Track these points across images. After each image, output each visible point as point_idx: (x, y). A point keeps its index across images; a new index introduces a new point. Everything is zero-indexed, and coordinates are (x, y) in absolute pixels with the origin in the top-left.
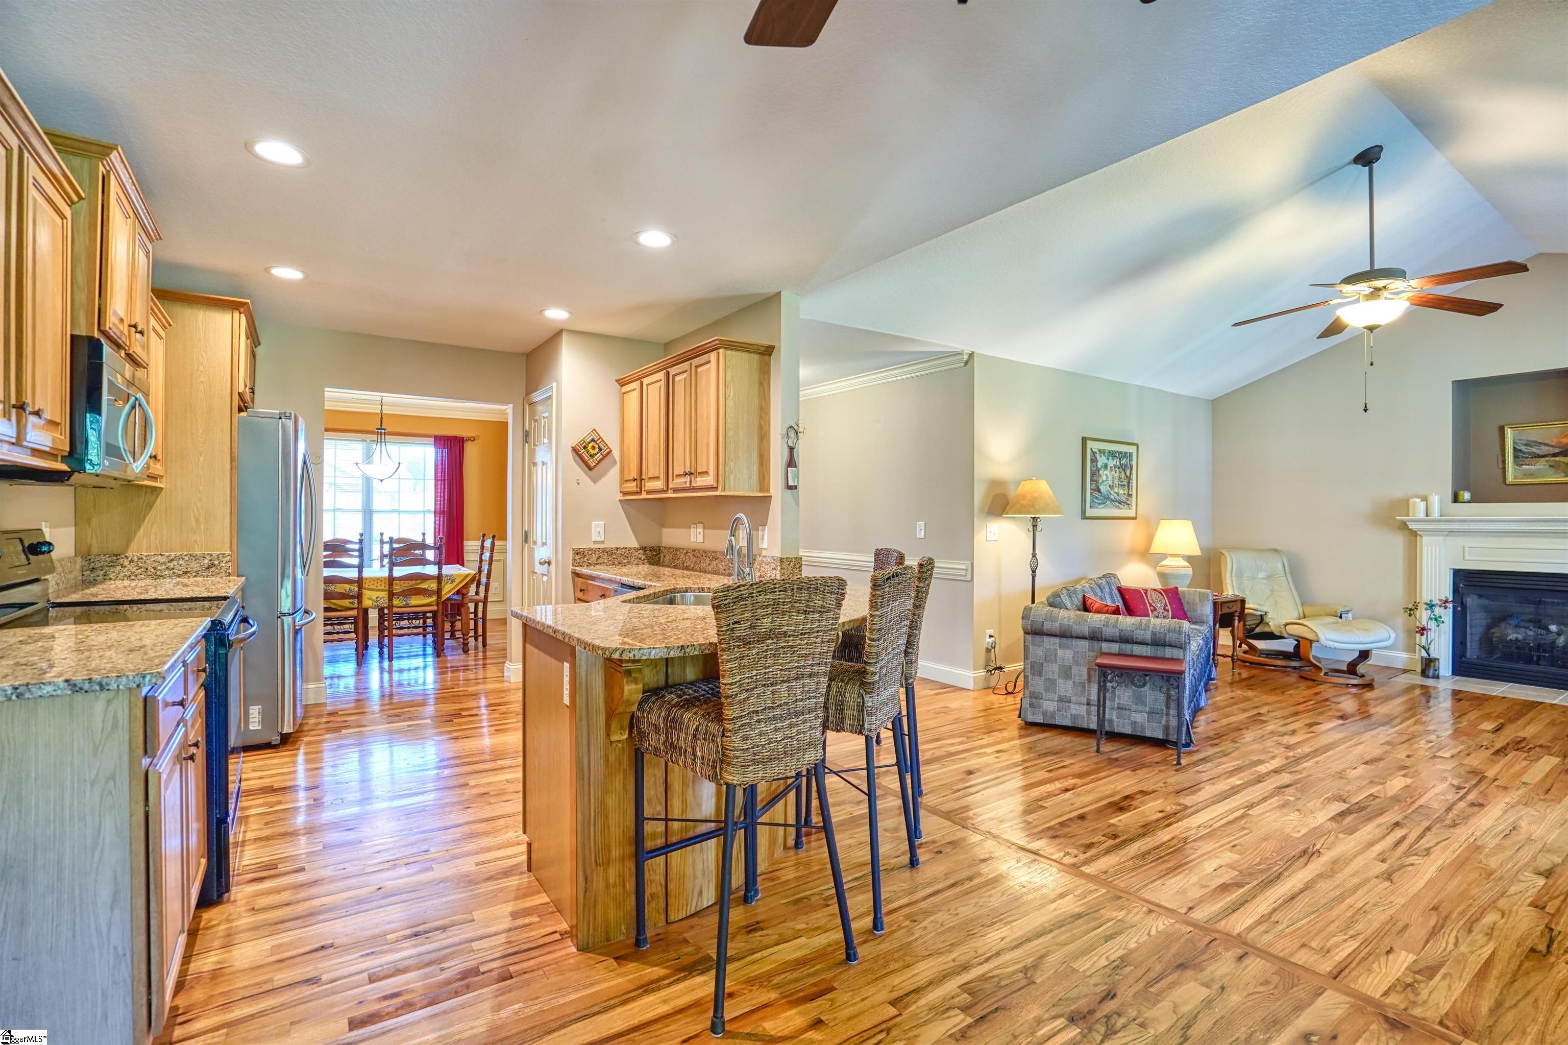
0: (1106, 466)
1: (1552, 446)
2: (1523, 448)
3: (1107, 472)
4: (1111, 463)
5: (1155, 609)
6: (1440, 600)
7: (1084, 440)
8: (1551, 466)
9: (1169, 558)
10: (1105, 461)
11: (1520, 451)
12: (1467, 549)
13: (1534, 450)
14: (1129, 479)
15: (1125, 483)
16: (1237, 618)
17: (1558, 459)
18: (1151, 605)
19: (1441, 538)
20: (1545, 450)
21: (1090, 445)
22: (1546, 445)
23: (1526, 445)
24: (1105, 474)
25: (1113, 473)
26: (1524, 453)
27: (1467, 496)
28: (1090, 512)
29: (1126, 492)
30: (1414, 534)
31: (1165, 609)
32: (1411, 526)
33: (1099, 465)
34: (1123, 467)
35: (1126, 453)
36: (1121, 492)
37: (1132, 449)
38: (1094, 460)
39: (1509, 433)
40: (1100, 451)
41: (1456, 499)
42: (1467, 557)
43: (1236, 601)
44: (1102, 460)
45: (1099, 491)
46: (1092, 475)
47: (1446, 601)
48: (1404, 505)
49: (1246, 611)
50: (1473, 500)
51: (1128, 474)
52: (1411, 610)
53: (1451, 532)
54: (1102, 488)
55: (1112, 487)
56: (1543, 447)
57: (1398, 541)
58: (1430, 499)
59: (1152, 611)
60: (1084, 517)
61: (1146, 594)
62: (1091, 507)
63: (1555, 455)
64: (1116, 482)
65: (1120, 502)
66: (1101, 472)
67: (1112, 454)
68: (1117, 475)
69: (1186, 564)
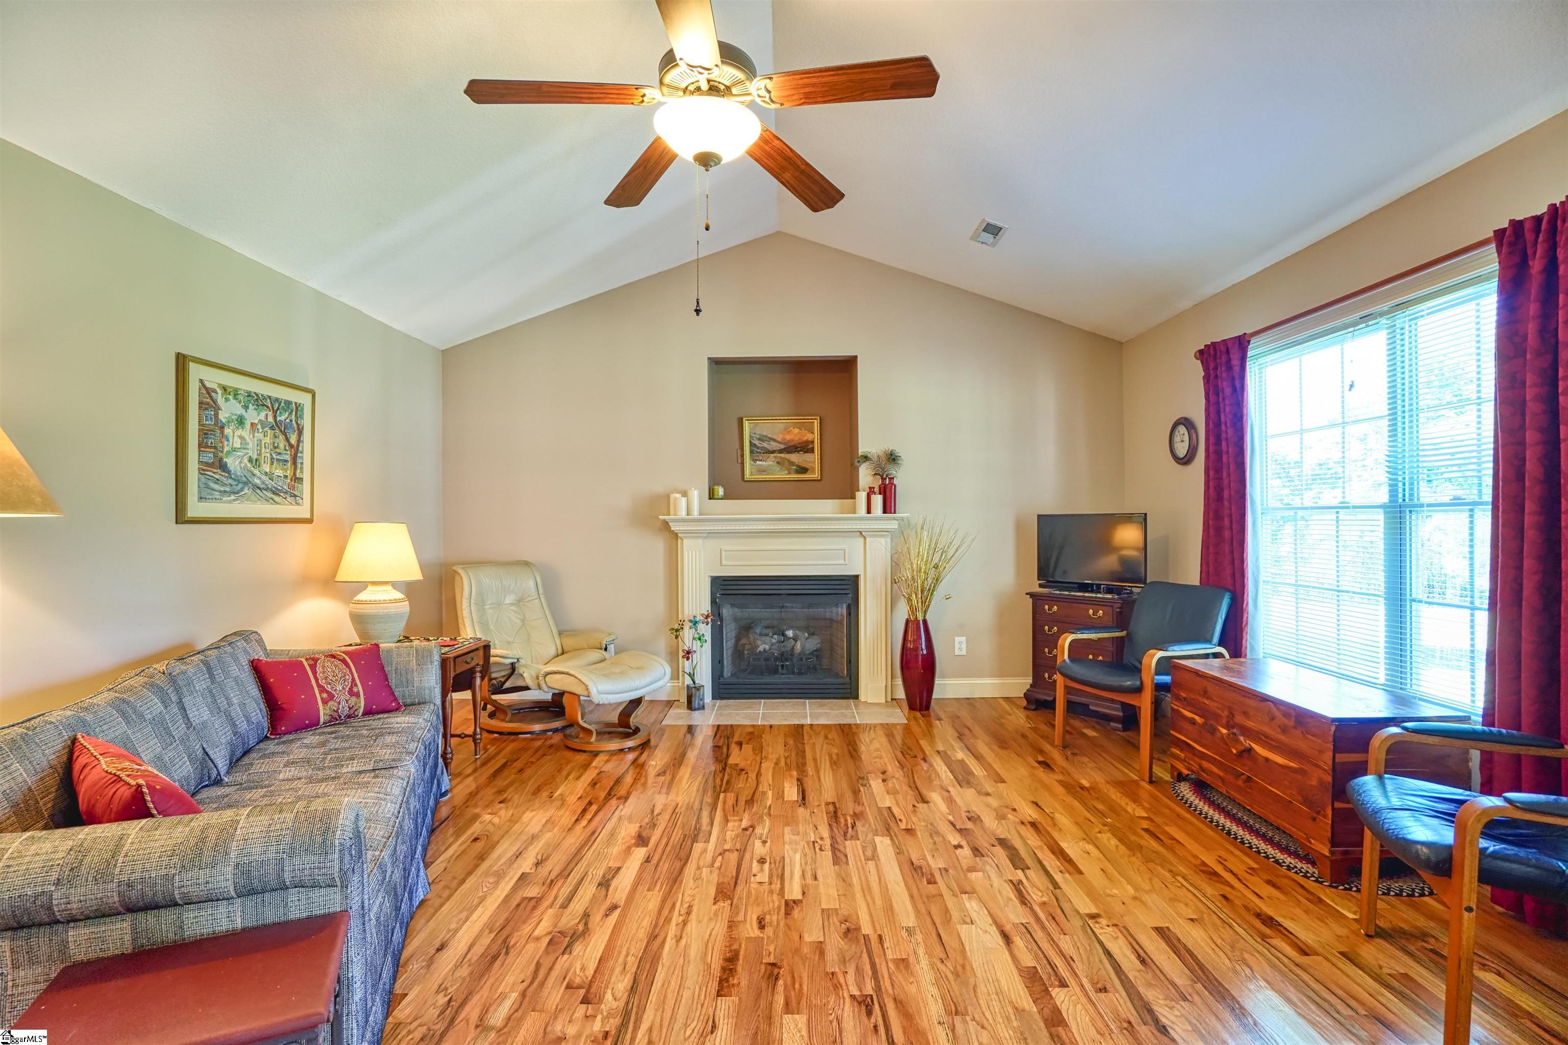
0: (241, 421)
1: (779, 442)
2: (757, 442)
3: (245, 433)
4: (253, 415)
5: (331, 697)
6: (702, 615)
7: (182, 362)
8: (778, 463)
9: (370, 588)
10: (240, 411)
11: (755, 445)
12: (723, 553)
13: (765, 445)
14: (295, 450)
15: (288, 457)
16: (478, 675)
17: (782, 455)
18: (322, 689)
19: (700, 541)
20: (774, 446)
21: (196, 372)
22: (774, 440)
23: (759, 439)
24: (235, 437)
25: (259, 435)
26: (758, 448)
27: (720, 491)
28: (195, 508)
29: (289, 473)
30: (675, 536)
31: (351, 693)
32: (674, 527)
33: (223, 416)
34: (279, 427)
35: (288, 403)
36: (279, 472)
37: (304, 399)
38: (208, 404)
39: (746, 424)
40: (225, 389)
41: (712, 496)
42: (724, 563)
43: (477, 649)
44: (228, 409)
45: (223, 467)
46: (204, 433)
47: (707, 617)
48: (663, 501)
49: (492, 659)
50: (726, 497)
51: (293, 440)
52: (677, 630)
53: (711, 534)
54: (232, 462)
55: (256, 462)
56: (772, 443)
57: (659, 545)
58: (690, 493)
59: (325, 702)
60: (181, 517)
61: (313, 667)
62: (201, 498)
63: (781, 451)
64: (266, 453)
65: (276, 492)
66: (227, 431)
67: (259, 401)
68: (268, 440)
69: (399, 595)
